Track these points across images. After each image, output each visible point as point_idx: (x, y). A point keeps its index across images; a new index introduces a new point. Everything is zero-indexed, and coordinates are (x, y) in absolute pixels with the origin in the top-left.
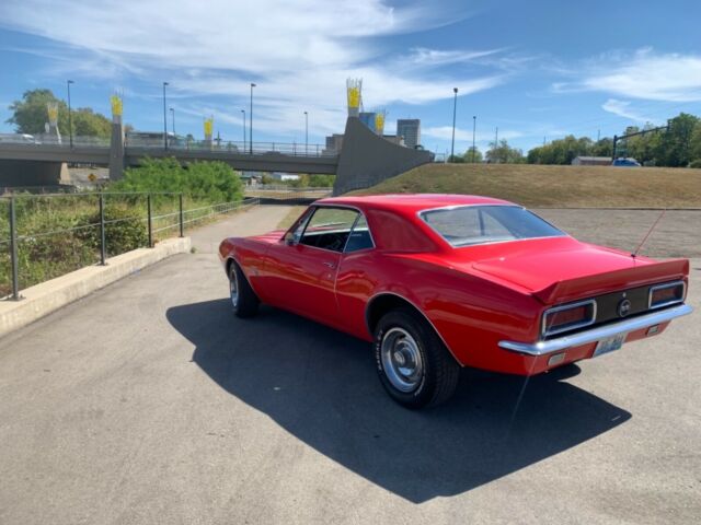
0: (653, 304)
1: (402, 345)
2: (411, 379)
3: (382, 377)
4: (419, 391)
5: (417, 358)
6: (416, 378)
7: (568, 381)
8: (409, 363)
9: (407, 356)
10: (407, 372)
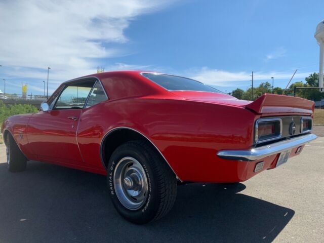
0: (304, 130)
1: (132, 171)
2: (138, 199)
3: (115, 201)
4: (145, 208)
5: (144, 181)
6: (143, 197)
7: (241, 192)
8: (137, 186)
9: (135, 180)
10: (134, 193)
